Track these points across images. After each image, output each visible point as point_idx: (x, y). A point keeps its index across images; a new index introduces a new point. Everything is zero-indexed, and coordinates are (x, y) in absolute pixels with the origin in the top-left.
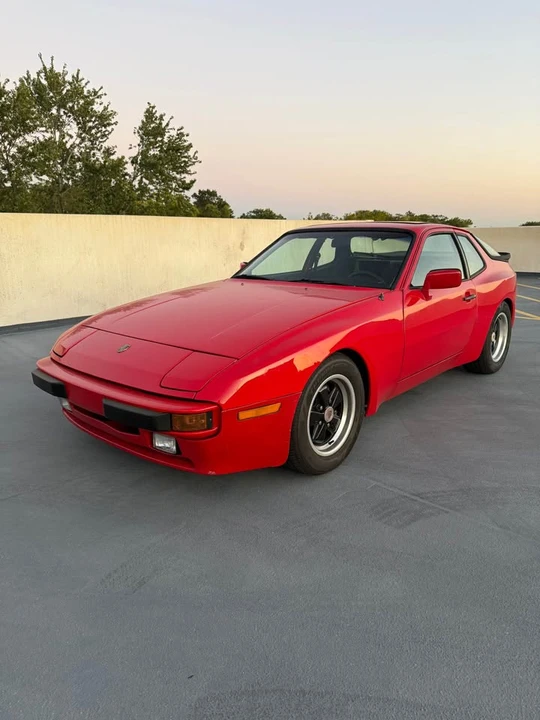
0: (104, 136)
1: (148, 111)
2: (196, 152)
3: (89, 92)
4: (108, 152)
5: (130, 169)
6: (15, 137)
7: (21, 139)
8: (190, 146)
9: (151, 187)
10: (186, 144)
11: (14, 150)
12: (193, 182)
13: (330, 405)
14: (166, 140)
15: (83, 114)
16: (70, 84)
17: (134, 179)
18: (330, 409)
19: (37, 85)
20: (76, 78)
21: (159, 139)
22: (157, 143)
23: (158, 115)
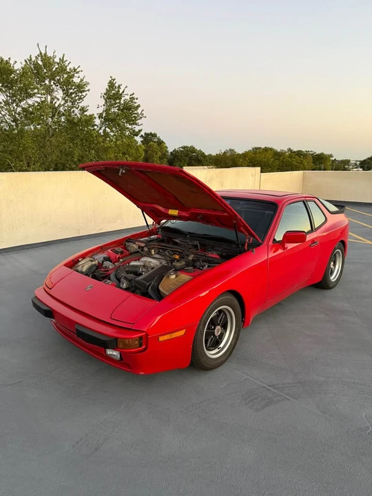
0: (80, 99)
1: (110, 81)
2: (143, 110)
3: (70, 69)
4: (83, 110)
5: (97, 121)
6: (20, 101)
7: (25, 101)
8: (139, 106)
9: (112, 134)
10: (136, 105)
11: (19, 109)
12: (140, 131)
13: (219, 325)
14: (122, 102)
15: (67, 84)
16: (58, 64)
17: (100, 129)
18: (218, 327)
19: (36, 64)
20: (62, 60)
21: (118, 101)
22: (116, 103)
23: (117, 85)
